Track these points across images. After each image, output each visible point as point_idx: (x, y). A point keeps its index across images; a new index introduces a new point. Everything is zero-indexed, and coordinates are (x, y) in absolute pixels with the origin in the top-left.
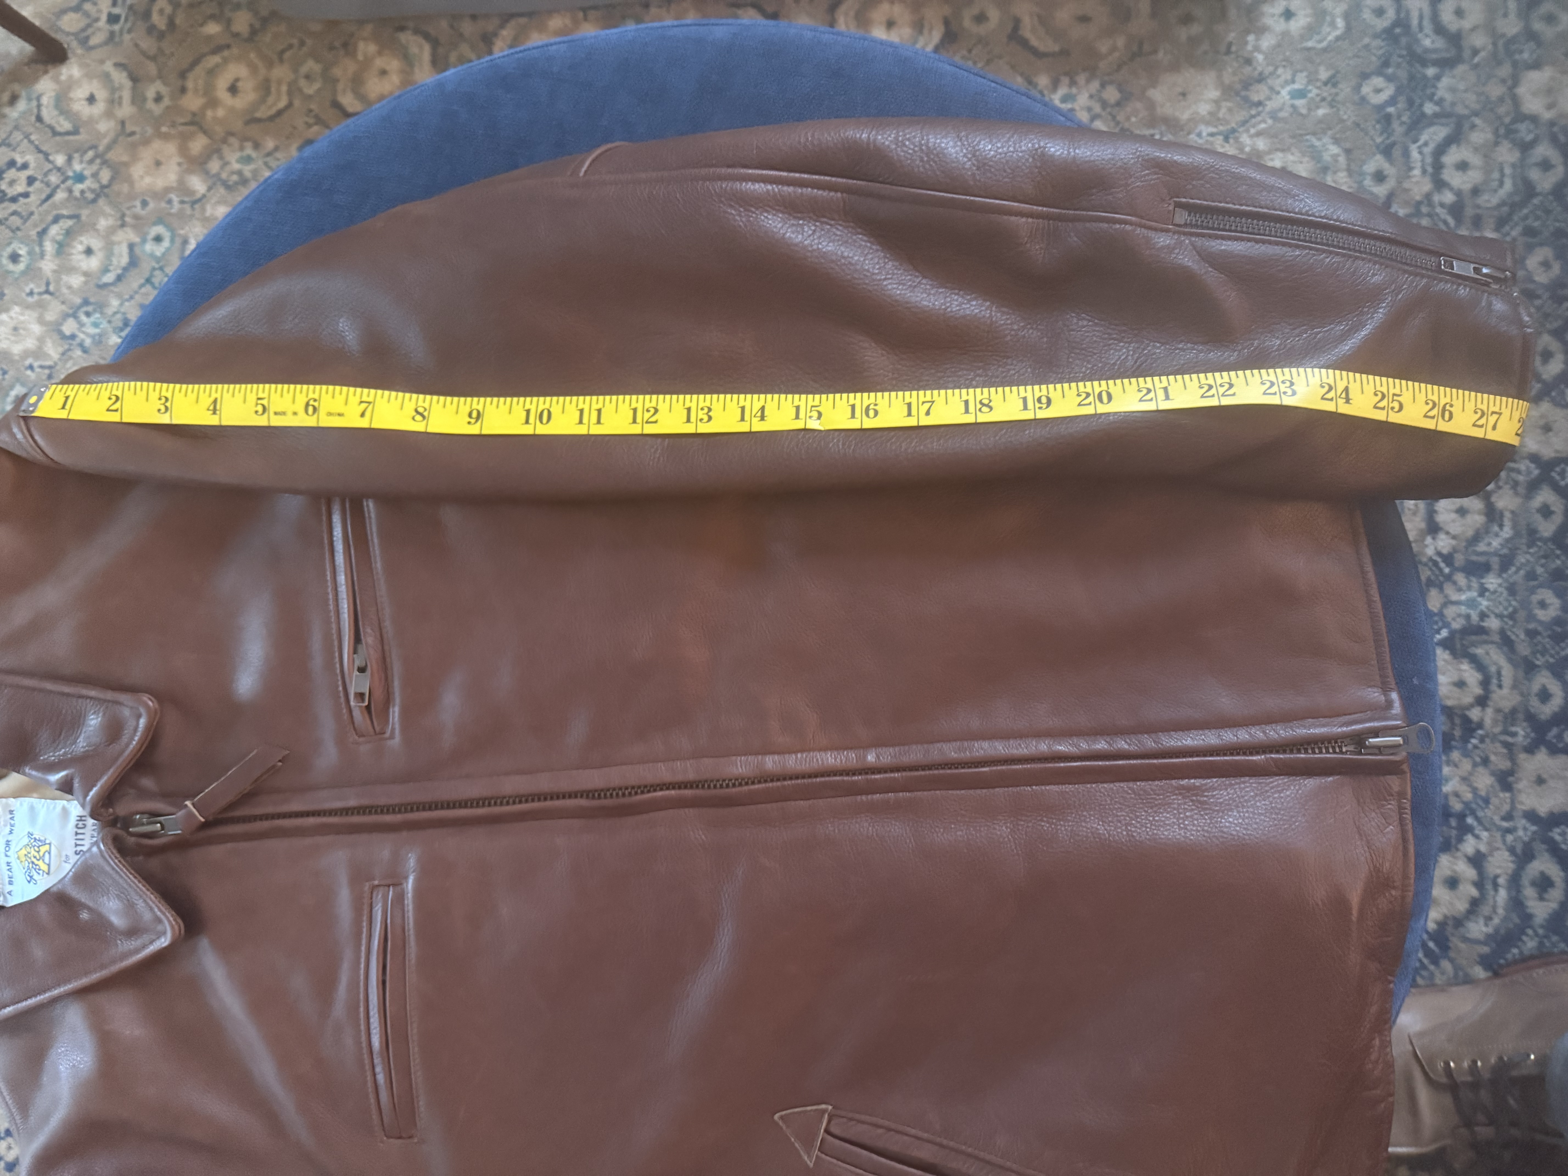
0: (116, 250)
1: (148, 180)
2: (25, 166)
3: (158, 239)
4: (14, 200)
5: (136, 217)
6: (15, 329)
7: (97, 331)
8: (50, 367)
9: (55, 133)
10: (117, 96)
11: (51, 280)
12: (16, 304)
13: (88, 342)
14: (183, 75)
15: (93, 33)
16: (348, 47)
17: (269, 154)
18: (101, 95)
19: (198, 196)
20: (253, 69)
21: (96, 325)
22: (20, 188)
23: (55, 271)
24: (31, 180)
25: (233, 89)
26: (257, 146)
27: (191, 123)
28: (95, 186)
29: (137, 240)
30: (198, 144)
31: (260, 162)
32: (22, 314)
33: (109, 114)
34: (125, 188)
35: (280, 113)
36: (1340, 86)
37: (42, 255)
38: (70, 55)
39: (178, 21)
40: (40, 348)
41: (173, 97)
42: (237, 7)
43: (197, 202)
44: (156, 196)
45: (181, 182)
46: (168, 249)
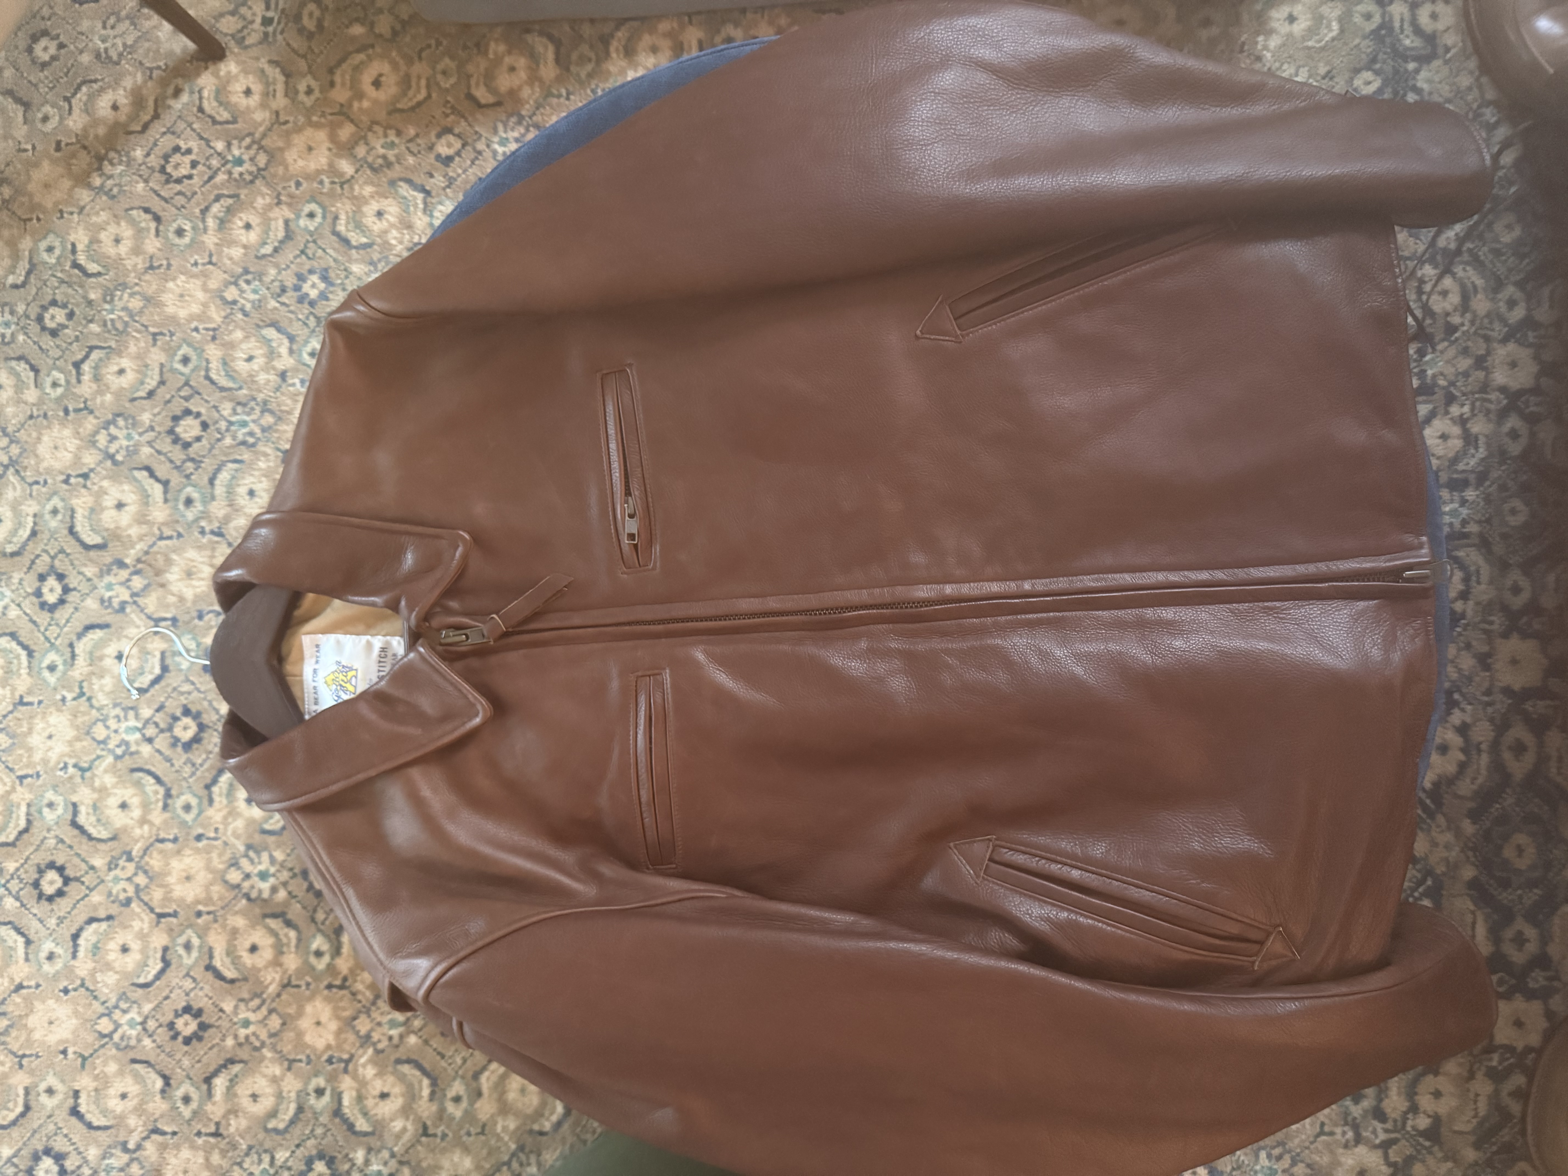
0: (273, 225)
1: (301, 163)
2: (189, 151)
3: (311, 215)
4: (178, 181)
5: (291, 196)
6: (182, 296)
7: (257, 297)
8: (214, 330)
9: (215, 122)
10: (271, 89)
11: (214, 251)
12: (182, 273)
13: (248, 307)
14: (331, 71)
15: (249, 34)
16: (480, 47)
18: (256, 88)
19: (348, 177)
20: (395, 66)
21: (255, 291)
22: (184, 171)
23: (216, 245)
24: (194, 164)
25: (377, 84)
26: (399, 133)
27: (340, 113)
28: (253, 169)
29: (292, 216)
30: (346, 132)
31: (403, 148)
32: (187, 282)
33: (263, 105)
34: (281, 170)
35: (419, 104)
36: (1336, 80)
37: (205, 230)
38: (228, 53)
39: (326, 24)
40: (204, 312)
41: (321, 92)
42: (380, 11)
43: (346, 182)
44: (308, 177)
45: (331, 165)
46: (321, 224)
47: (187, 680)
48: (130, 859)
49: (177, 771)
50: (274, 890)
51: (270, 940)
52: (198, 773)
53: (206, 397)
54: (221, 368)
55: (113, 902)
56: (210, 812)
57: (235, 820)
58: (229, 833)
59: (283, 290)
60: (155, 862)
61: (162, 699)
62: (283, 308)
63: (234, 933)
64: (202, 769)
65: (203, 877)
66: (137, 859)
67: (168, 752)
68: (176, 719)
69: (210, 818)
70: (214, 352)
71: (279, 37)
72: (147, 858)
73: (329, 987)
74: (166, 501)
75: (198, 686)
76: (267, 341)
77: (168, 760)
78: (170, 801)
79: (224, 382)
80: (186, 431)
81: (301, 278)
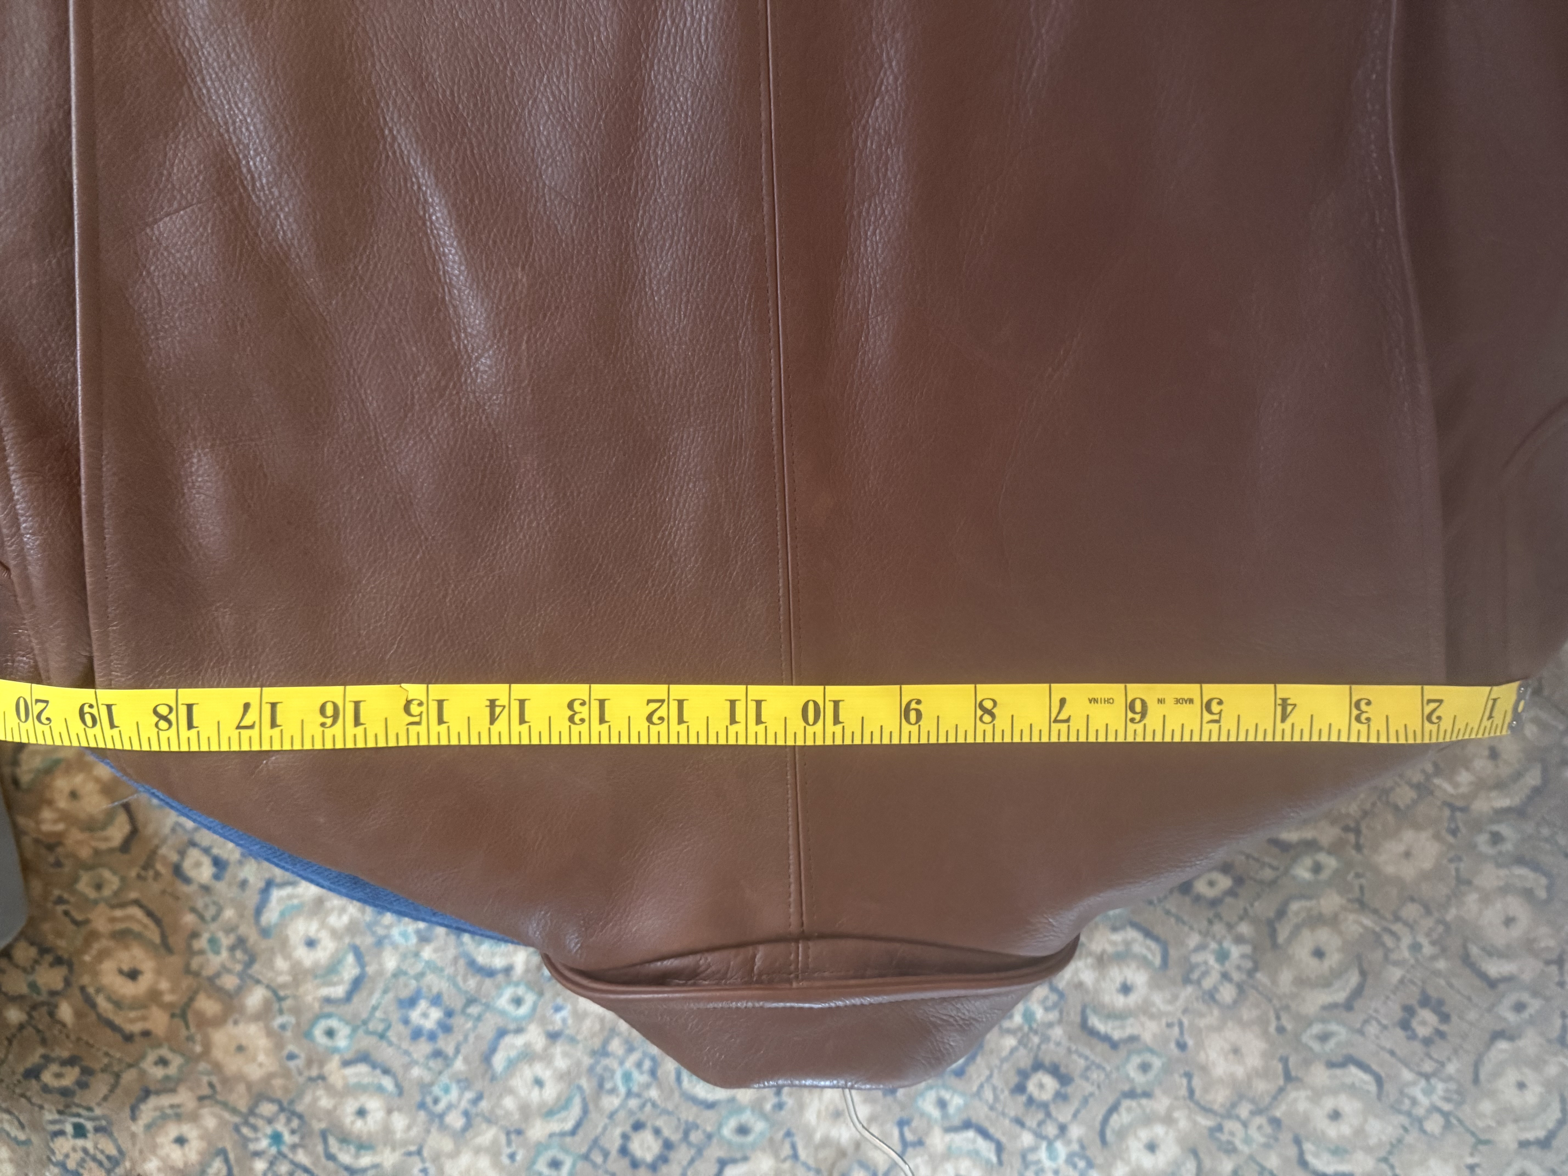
0: (353, 1080)
1: (261, 1058)
3: (330, 1033)
5: (309, 1063)
7: (454, 1087)
8: (508, 1134)
10: (170, 1112)
11: (403, 1151)
13: (469, 1095)
14: (129, 1038)
15: (102, 1152)
16: (52, 844)
18: (173, 1130)
19: (269, 994)
20: (103, 955)
21: (447, 1090)
23: (394, 1149)
25: (133, 975)
26: (195, 935)
27: (183, 1015)
28: (282, 1118)
29: (336, 1058)
30: (207, 1005)
31: (213, 926)
33: (194, 1118)
34: (278, 1082)
35: (150, 914)
37: (377, 1166)
39: (65, 1054)
40: (487, 1150)
41: (159, 1045)
42: (33, 986)
43: (276, 995)
44: (279, 1045)
45: (258, 1017)
46: (341, 1019)
47: (978, 1094)
48: (1220, 1128)
49: (1099, 1087)
50: (1239, 940)
51: (1306, 933)
52: (1098, 1060)
53: (599, 1130)
54: (557, 1117)
55: (1276, 1139)
56: (1147, 1037)
57: (1153, 1005)
58: (1169, 1008)
59: (438, 1054)
60: (1219, 1097)
61: (1007, 1122)
62: (464, 1050)
63: (1301, 982)
64: (1092, 1057)
65: (1232, 1034)
66: (1219, 1119)
67: (1075, 1104)
68: (1031, 1101)
69: (1155, 1036)
70: (538, 1131)
71: (98, 1112)
72: (1216, 1107)
73: (1358, 847)
74: (745, 1159)
75: (983, 1078)
76: (512, 1065)
77: (1085, 1101)
78: (1139, 1091)
79: (576, 1110)
80: (649, 1148)
81: (417, 1034)
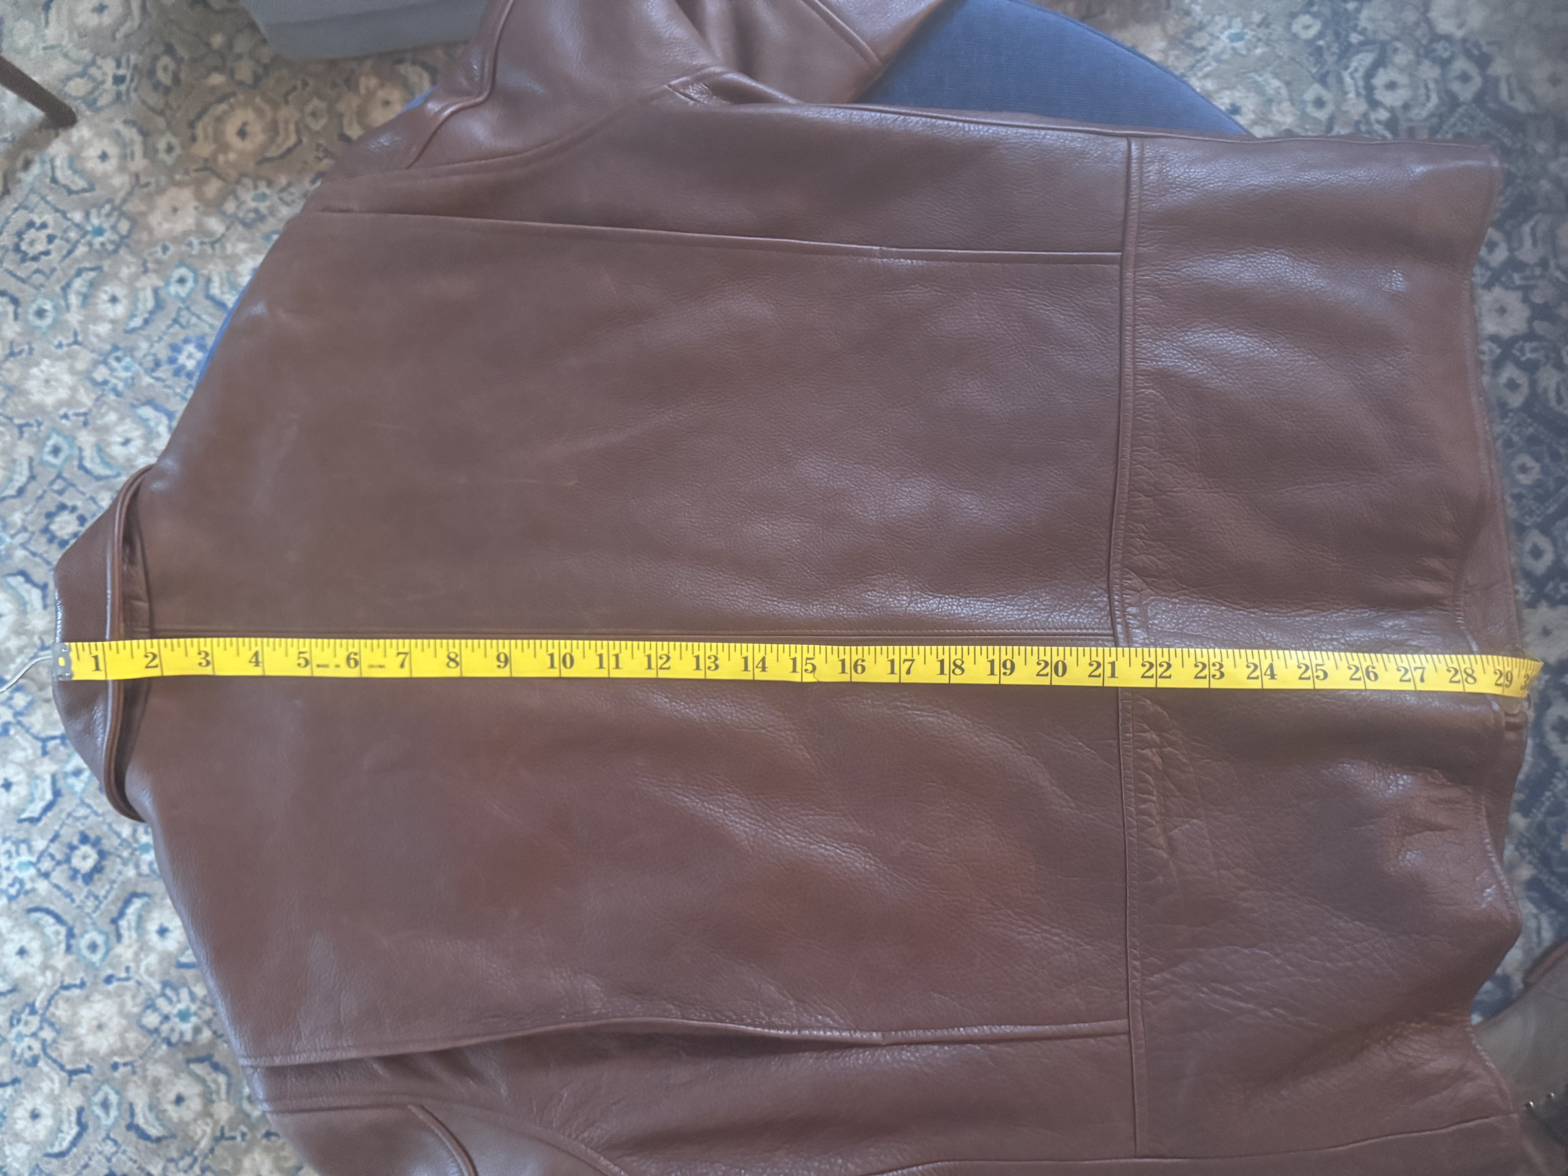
0: (141, 295)
1: (166, 226)
2: (44, 226)
3: (182, 281)
4: (35, 259)
5: (158, 262)
6: (47, 381)
7: (128, 374)
8: (85, 414)
9: (70, 192)
10: (128, 151)
11: (79, 330)
12: (45, 356)
13: (120, 386)
14: (192, 125)
15: (101, 95)
16: (351, 83)
17: (283, 190)
18: (113, 151)
19: (218, 235)
20: (260, 113)
21: (127, 369)
22: (40, 247)
23: (81, 322)
24: (51, 239)
25: (242, 133)
26: (270, 183)
27: (205, 169)
28: (115, 237)
29: (161, 284)
30: (213, 188)
31: (275, 198)
32: (52, 366)
33: (122, 168)
34: (145, 236)
35: (289, 151)
36: (1272, 27)
37: (68, 307)
38: (79, 118)
39: (182, 76)
40: (72, 397)
41: (183, 146)
42: (240, 56)
43: (217, 241)
44: (176, 240)
45: (199, 225)
46: (192, 290)
47: (83, 803)
48: (33, 1012)
49: (79, 907)
50: (197, 1030)
51: (197, 1089)
52: (103, 907)
53: (81, 489)
54: (95, 454)
55: (18, 1062)
56: (119, 949)
57: (147, 956)
58: (142, 969)
59: (157, 364)
60: (61, 1012)
61: (57, 827)
62: (159, 384)
63: (156, 1083)
64: (105, 902)
65: (116, 1023)
66: (40, 1012)
67: (66, 886)
68: (72, 848)
69: (120, 956)
70: (86, 439)
71: (133, 95)
72: (52, 1009)
73: (268, 1135)
74: (45, 607)
75: (95, 808)
76: (143, 422)
77: (68, 895)
78: (73, 942)
79: (100, 470)
80: (62, 528)
81: (176, 349)
